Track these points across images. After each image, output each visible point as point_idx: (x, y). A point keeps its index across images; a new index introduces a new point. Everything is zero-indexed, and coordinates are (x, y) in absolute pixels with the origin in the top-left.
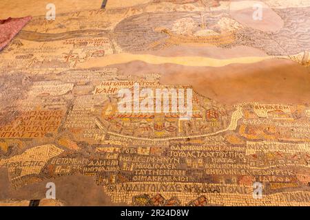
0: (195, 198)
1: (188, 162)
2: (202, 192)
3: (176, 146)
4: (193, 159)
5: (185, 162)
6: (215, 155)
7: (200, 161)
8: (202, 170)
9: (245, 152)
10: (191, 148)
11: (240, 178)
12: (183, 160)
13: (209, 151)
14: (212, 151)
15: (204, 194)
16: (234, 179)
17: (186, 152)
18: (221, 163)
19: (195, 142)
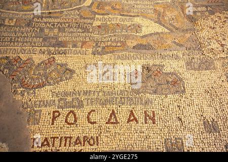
0: (46, 59)
1: (46, 31)
2: (53, 54)
3: (38, 19)
4: (51, 29)
5: (44, 31)
6: (69, 26)
7: (56, 31)
8: (56, 38)
9: (92, 24)
10: (50, 20)
11: (84, 43)
12: (42, 30)
13: (64, 23)
14: (67, 23)
15: (53, 56)
16: (80, 44)
17: (46, 23)
18: (72, 32)
19: (55, 15)
